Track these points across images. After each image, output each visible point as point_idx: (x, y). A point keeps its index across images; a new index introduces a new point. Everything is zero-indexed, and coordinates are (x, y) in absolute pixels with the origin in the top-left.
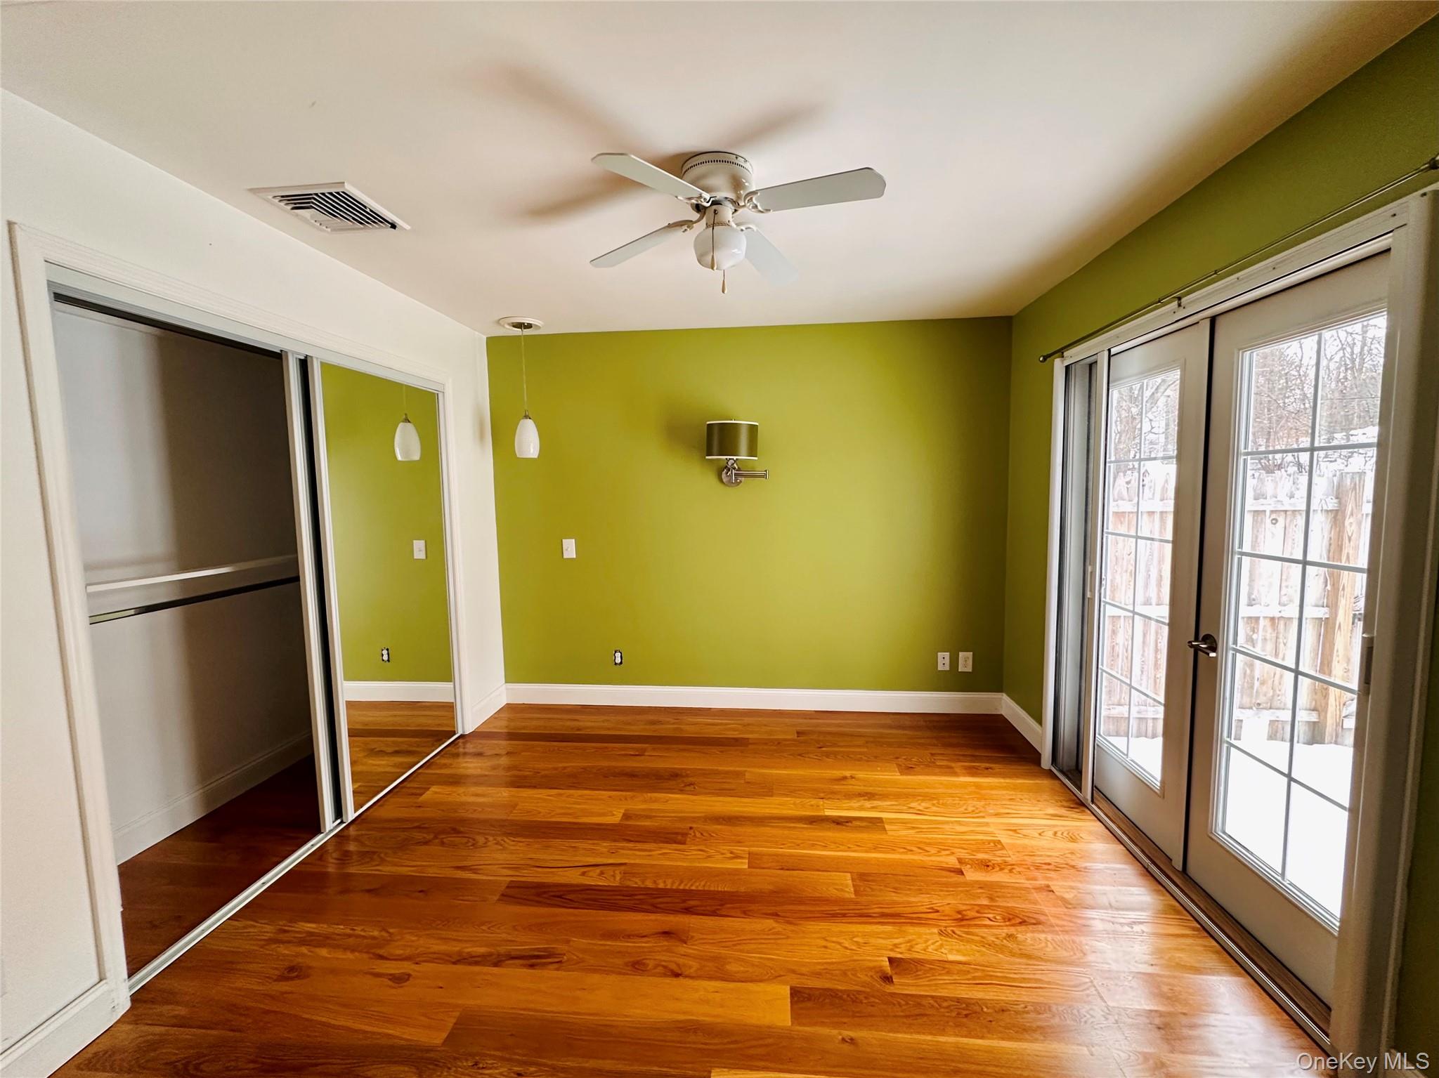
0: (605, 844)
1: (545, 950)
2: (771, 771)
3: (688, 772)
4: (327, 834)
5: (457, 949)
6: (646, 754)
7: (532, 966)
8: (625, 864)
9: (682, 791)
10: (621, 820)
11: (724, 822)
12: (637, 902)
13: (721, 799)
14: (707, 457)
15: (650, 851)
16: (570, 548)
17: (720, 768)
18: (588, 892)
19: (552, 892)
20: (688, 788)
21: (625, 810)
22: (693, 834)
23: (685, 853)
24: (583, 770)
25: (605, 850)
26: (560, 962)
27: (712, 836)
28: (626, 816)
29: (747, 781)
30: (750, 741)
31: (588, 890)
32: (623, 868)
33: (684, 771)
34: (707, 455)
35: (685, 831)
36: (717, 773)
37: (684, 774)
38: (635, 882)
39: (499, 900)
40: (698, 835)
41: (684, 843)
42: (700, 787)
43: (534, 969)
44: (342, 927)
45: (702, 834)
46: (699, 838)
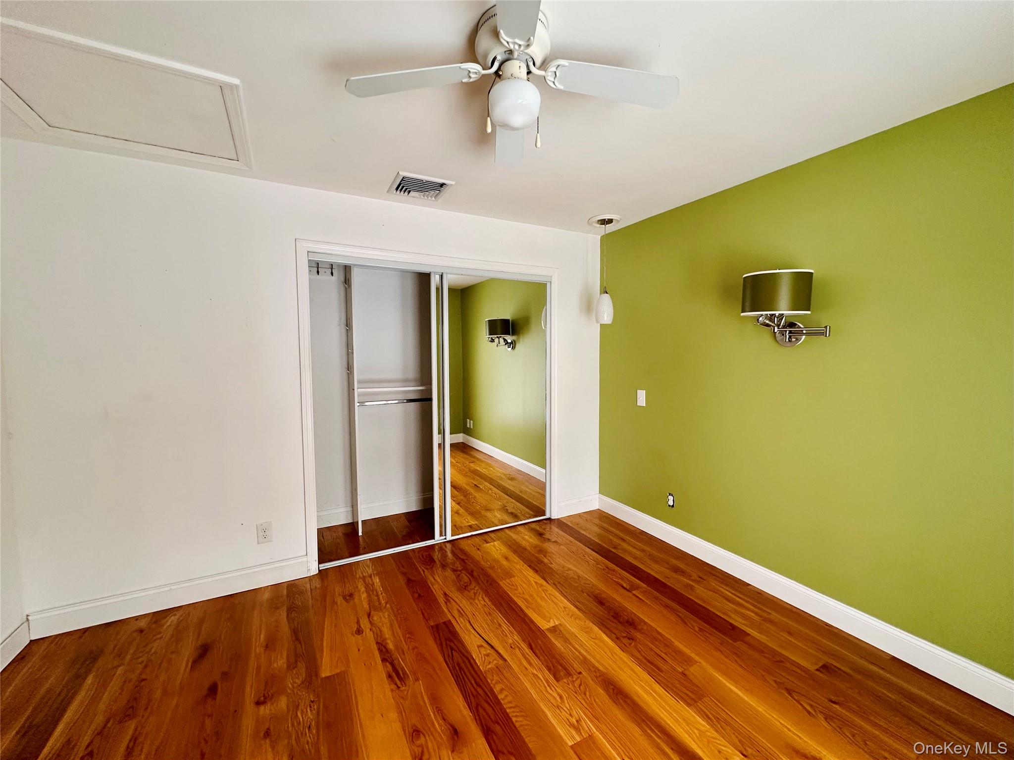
0: (516, 637)
1: (405, 673)
2: (724, 681)
3: (645, 628)
4: (436, 541)
5: (387, 636)
6: (634, 592)
7: (390, 676)
8: (505, 660)
9: (617, 639)
10: (548, 629)
11: (611, 691)
12: (475, 693)
13: (638, 669)
14: (742, 314)
15: (530, 664)
16: (642, 398)
17: (677, 643)
18: (467, 661)
19: (454, 643)
20: (626, 641)
21: (560, 624)
22: (574, 679)
23: (548, 688)
24: (576, 577)
25: (510, 641)
26: (399, 688)
27: (585, 694)
28: (554, 629)
29: (687, 672)
30: (748, 639)
31: (468, 659)
32: (501, 662)
33: (642, 624)
34: (742, 312)
35: (572, 671)
36: (667, 644)
37: (640, 627)
38: (492, 679)
39: (432, 626)
40: (577, 683)
41: (558, 681)
42: (636, 647)
43: (388, 679)
44: (381, 589)
45: (580, 685)
46: (574, 686)
